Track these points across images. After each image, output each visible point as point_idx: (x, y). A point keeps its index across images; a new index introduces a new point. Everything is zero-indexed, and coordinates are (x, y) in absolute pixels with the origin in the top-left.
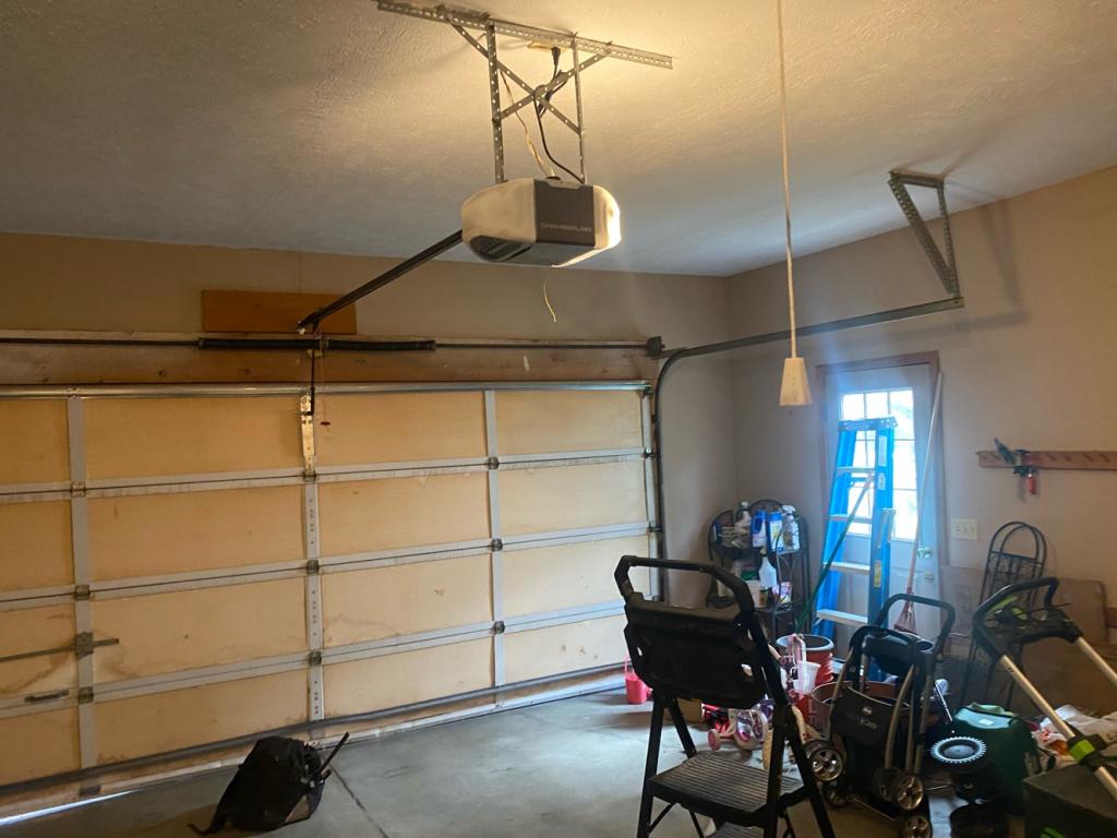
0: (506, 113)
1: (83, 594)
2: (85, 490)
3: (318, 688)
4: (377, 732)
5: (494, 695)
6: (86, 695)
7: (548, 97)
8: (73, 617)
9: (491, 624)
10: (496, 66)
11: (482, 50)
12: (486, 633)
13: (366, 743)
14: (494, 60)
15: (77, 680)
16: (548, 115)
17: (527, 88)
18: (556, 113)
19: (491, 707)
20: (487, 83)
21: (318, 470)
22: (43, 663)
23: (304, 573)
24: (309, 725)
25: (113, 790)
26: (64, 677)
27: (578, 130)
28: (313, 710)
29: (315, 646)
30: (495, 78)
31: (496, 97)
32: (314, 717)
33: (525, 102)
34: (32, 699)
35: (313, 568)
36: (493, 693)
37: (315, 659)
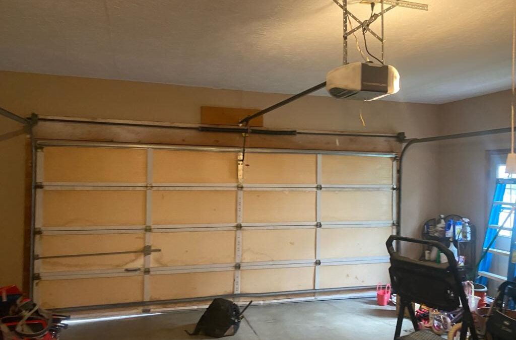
0: (349, 33)
1: (148, 230)
2: (152, 187)
3: (238, 280)
4: (262, 302)
5: (314, 293)
6: (147, 271)
7: (368, 25)
8: (144, 238)
9: (314, 261)
10: (346, 13)
11: (340, 6)
12: (313, 265)
13: (258, 306)
14: (346, 10)
15: (144, 265)
16: (368, 33)
17: (359, 22)
18: (372, 33)
19: (313, 298)
20: (342, 20)
21: (244, 185)
22: (132, 256)
23: (235, 229)
24: (233, 295)
25: (155, 311)
26: (139, 263)
27: (382, 40)
28: (235, 289)
29: (238, 261)
30: (345, 18)
31: (345, 26)
32: (236, 292)
33: (358, 28)
34: (127, 270)
35: (239, 227)
36: (314, 292)
37: (238, 267)
